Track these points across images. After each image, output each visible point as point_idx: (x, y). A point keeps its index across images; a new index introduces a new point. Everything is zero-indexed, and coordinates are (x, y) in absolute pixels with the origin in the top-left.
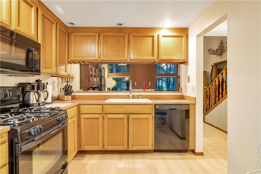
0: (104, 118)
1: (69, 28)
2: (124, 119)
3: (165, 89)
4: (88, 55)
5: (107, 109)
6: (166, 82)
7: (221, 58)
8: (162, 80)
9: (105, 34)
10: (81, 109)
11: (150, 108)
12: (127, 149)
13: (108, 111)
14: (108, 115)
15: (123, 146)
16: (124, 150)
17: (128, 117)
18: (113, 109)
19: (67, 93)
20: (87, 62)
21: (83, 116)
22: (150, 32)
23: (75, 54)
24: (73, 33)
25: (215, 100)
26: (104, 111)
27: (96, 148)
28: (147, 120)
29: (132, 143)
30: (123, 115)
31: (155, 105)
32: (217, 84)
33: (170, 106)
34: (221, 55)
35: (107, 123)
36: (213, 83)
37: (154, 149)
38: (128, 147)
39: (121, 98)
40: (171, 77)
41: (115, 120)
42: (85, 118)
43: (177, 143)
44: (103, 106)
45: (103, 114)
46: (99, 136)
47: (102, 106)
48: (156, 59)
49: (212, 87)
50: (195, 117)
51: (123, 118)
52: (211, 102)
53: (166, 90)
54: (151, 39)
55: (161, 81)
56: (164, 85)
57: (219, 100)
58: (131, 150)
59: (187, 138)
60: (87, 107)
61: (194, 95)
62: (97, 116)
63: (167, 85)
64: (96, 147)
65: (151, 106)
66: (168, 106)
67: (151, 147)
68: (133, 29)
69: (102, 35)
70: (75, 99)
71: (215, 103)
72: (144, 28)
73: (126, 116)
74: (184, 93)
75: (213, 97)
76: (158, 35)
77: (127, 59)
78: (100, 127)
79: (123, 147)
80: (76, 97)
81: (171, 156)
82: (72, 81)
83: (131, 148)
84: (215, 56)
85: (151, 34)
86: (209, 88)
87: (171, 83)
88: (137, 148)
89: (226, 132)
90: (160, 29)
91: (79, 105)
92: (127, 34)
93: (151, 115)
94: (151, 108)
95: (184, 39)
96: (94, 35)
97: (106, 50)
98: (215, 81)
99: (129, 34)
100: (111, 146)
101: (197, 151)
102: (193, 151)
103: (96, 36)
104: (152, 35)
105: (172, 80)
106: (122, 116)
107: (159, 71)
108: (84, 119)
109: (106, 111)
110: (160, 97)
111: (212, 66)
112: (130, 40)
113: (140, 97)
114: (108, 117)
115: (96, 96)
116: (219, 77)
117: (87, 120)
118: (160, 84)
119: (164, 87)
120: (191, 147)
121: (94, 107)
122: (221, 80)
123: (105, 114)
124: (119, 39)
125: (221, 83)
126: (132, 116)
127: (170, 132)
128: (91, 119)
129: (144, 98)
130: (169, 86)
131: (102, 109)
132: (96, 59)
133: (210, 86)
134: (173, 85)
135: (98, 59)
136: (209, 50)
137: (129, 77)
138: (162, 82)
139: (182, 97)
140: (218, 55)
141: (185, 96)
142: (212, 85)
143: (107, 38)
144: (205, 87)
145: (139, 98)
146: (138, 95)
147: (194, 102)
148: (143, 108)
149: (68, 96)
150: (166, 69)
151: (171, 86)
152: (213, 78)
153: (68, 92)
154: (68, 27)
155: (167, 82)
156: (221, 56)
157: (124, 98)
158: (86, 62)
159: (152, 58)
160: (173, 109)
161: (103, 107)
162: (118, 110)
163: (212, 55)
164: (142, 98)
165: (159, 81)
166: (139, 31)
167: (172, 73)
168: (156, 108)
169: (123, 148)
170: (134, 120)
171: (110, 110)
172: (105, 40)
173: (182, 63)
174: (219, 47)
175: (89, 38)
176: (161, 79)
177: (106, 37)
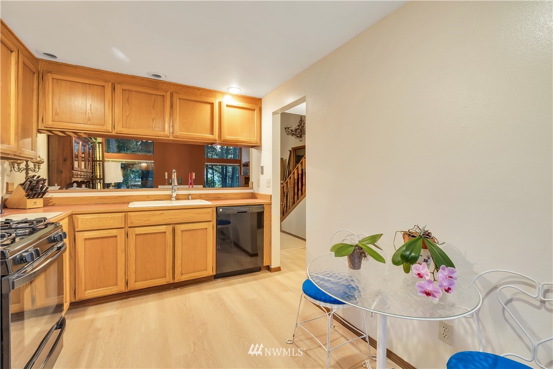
0: (127, 236)
1: (40, 62)
2: (167, 233)
3: (218, 184)
4: (88, 121)
5: (134, 219)
6: (220, 174)
7: (301, 141)
8: (212, 169)
9: (125, 87)
10: (78, 222)
11: (209, 213)
12: (172, 281)
13: (136, 223)
14: (136, 229)
15: (165, 277)
16: (167, 283)
17: (174, 230)
18: (146, 218)
19: (35, 194)
20: (84, 133)
21: (80, 237)
22: (207, 96)
23: (56, 115)
24: (50, 72)
25: (294, 199)
26: (129, 222)
27: (110, 290)
28: (205, 231)
29: (180, 270)
30: (165, 226)
31: (217, 208)
32: (296, 177)
33: (239, 208)
34: (301, 137)
35: (134, 243)
36: (291, 175)
37: (215, 274)
38: (174, 278)
39: (155, 200)
40: (229, 166)
41: (150, 235)
42: (85, 239)
43: (247, 262)
44: (126, 213)
45: (127, 228)
46: (117, 268)
47: (123, 214)
48: (217, 138)
49: (290, 181)
50: (271, 221)
51: (165, 231)
52: (288, 201)
53: (220, 186)
54: (209, 106)
55: (210, 171)
56: (216, 178)
57: (298, 199)
58: (179, 281)
59: (259, 254)
60: (90, 218)
61: (269, 192)
62: (114, 232)
63: (222, 178)
64: (110, 288)
65: (211, 209)
66: (236, 208)
67: (211, 271)
68: (179, 87)
69: (119, 88)
70: (50, 205)
71: (294, 203)
72: (199, 89)
73: (170, 227)
74: (255, 190)
75: (291, 195)
76: (220, 103)
77: (168, 134)
78: (119, 251)
79: (164, 279)
80: (52, 202)
81: (241, 279)
82: (39, 169)
83: (179, 278)
84: (294, 137)
85: (211, 100)
86: (287, 183)
87: (229, 174)
88: (188, 277)
89: (305, 240)
90: (223, 93)
91: (72, 214)
92: (169, 94)
93: (211, 223)
94: (211, 213)
95: (256, 113)
96: (103, 85)
97: (127, 115)
98: (294, 173)
99: (172, 94)
100: (141, 282)
101: (273, 266)
102: (268, 268)
103: (106, 87)
104: (212, 102)
105: (230, 169)
106: (162, 229)
107: (207, 154)
108: (83, 240)
109: (132, 223)
110: (220, 196)
111: (290, 151)
112: (174, 104)
113: (190, 197)
114: (136, 233)
115: (101, 198)
116: (298, 168)
117: (92, 241)
118: (209, 176)
119: (217, 182)
120: (265, 262)
121: (108, 217)
122: (300, 172)
123: (130, 227)
124: (155, 100)
125: (300, 176)
126: (179, 228)
127: (234, 249)
128: (101, 240)
129: (196, 199)
130: (226, 179)
131: (124, 219)
132: (107, 129)
133: (288, 180)
134: (232, 179)
135: (110, 130)
136: (285, 128)
137: (153, 161)
138: (213, 173)
139: (253, 196)
140: (297, 136)
141: (257, 194)
142: (290, 178)
143: (129, 93)
144: (282, 182)
145: (188, 199)
146: (185, 195)
147: (270, 201)
148: (198, 214)
149: (35, 200)
150: (220, 151)
151: (229, 180)
152: (291, 168)
153: (35, 191)
154: (37, 60)
155: (222, 173)
156: (301, 139)
157: (159, 200)
158: (81, 133)
159: (211, 136)
160: (241, 212)
161: (125, 215)
162: (154, 219)
163: (290, 136)
164: (192, 199)
165: (207, 171)
166: (189, 91)
167: (231, 158)
168: (218, 212)
169: (165, 281)
170: (183, 233)
171: (139, 220)
172: (126, 97)
173: (252, 147)
174: (299, 126)
175: (90, 89)
176: (211, 166)
177: (127, 92)
